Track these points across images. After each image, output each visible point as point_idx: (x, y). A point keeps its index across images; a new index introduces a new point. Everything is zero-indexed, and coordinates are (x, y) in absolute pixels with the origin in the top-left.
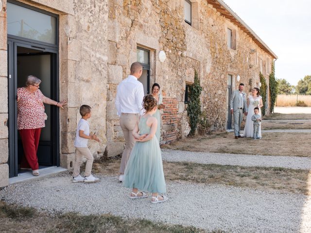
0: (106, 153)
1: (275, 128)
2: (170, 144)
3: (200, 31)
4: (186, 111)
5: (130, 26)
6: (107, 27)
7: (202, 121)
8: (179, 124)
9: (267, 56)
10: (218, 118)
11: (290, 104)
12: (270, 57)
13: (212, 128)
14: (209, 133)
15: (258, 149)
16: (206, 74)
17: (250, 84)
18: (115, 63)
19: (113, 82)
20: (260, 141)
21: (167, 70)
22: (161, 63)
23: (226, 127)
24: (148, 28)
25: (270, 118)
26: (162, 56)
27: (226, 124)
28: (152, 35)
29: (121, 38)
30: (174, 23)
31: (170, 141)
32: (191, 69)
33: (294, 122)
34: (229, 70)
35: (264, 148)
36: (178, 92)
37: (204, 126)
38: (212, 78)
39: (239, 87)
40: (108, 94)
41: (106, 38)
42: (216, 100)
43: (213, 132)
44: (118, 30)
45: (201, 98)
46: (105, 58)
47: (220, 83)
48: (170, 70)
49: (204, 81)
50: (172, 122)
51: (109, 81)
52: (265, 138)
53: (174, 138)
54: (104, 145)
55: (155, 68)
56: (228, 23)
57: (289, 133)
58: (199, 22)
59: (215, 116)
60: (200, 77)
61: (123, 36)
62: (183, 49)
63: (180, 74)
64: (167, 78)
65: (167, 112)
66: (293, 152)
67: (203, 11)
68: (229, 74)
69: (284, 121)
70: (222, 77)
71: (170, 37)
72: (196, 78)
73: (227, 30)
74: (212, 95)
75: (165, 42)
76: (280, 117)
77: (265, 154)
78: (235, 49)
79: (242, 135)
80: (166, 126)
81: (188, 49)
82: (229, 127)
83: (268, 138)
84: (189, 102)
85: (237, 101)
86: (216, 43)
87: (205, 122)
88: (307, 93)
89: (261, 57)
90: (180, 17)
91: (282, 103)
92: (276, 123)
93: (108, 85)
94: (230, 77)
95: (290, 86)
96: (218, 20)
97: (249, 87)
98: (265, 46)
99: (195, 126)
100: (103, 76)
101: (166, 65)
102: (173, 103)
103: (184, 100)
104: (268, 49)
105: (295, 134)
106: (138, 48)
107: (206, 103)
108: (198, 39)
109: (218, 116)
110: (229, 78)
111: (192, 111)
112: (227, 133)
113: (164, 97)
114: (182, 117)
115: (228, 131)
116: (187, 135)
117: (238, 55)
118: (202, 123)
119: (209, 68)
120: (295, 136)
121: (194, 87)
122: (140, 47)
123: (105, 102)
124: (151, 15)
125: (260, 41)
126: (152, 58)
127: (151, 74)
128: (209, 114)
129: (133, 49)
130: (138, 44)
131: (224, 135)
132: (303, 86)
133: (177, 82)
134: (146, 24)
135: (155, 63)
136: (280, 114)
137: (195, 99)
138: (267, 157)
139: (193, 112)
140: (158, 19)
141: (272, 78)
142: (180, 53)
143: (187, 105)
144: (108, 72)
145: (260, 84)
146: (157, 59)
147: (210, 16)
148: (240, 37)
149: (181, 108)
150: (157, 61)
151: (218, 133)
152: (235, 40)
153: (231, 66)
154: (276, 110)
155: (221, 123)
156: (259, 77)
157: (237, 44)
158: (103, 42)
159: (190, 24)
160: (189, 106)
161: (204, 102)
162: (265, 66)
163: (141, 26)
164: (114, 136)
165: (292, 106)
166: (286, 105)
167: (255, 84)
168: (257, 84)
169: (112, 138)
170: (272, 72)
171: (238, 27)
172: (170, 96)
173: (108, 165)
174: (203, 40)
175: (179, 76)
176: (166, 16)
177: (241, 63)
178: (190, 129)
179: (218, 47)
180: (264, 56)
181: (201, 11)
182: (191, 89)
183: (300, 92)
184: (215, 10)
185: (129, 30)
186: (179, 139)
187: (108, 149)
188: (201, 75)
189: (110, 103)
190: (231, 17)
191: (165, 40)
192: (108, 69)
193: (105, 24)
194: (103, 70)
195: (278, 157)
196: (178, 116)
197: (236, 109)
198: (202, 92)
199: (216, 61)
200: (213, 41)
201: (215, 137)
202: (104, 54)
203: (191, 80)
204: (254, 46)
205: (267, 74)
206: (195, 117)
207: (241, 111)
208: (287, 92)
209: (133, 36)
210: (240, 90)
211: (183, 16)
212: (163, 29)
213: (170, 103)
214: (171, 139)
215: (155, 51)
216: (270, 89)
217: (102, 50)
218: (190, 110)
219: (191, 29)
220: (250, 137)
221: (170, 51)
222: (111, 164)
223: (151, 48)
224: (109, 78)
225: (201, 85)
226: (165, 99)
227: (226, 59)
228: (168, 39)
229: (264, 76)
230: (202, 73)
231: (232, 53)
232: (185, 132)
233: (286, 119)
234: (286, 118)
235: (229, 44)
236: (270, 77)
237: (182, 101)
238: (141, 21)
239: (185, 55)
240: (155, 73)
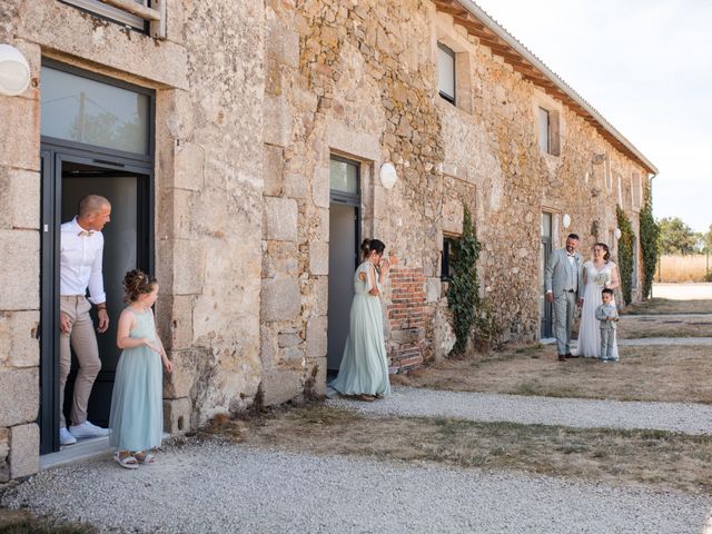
0: (259, 397)
1: (654, 335)
2: (408, 375)
3: (475, 116)
4: (445, 299)
5: (315, 110)
6: (261, 115)
7: (481, 320)
8: (430, 331)
9: (634, 168)
10: (519, 313)
11: (691, 276)
12: (640, 171)
13: (506, 336)
14: (500, 348)
15: (610, 386)
16: (490, 214)
17: (594, 231)
18: (280, 194)
19: (276, 236)
20: (616, 367)
21: (401, 206)
22: (386, 190)
23: (538, 332)
24: (355, 112)
25: (644, 310)
26: (388, 175)
27: (539, 324)
28: (363, 127)
29: (293, 137)
30: (414, 100)
31: (408, 368)
32: (455, 202)
33: (699, 321)
34: (544, 202)
35: (623, 383)
36: (425, 254)
37: (488, 333)
38: (505, 222)
39: (568, 242)
40: (264, 263)
41: (260, 138)
42: (515, 270)
43: (509, 346)
44: (286, 120)
45: (480, 268)
46: (258, 183)
47: (524, 234)
48: (407, 206)
49: (486, 228)
50: (412, 325)
51: (266, 235)
52: (629, 359)
53: (417, 360)
54: (255, 378)
55: (372, 203)
56: (540, 97)
57: (685, 347)
58: (473, 96)
59: (512, 307)
60: (476, 219)
61: (298, 132)
62: (437, 159)
63: (429, 213)
64: (400, 224)
65: (400, 302)
66: (692, 393)
67: (481, 71)
68: (543, 212)
69: (675, 318)
70: (529, 218)
71: (407, 132)
72: (466, 223)
73: (537, 112)
74: (506, 260)
75: (394, 144)
76: (667, 308)
77: (626, 396)
78: (558, 155)
79: (574, 352)
80: (398, 332)
81: (447, 157)
82: (547, 333)
83: (635, 359)
84: (451, 277)
85: (561, 275)
86: (513, 142)
87: (490, 321)
89: (619, 170)
90: (429, 85)
91: (673, 274)
92: (657, 322)
93: (265, 244)
94: (547, 217)
95: (692, 235)
96: (517, 90)
97: (592, 239)
98: (627, 145)
99: (467, 332)
100: (253, 224)
101: (397, 194)
102: (414, 280)
103: (439, 274)
104: (634, 151)
105: (699, 348)
106: (333, 157)
107: (492, 279)
108: (469, 135)
109: (521, 308)
110: (543, 219)
111: (458, 298)
112: (540, 347)
114: (435, 313)
115: (545, 341)
116: (446, 353)
117: (565, 168)
118: (482, 324)
119: (496, 199)
120: (699, 355)
121: (462, 242)
122: (336, 156)
123: (256, 281)
124: (361, 84)
125: (615, 134)
126: (365, 180)
127: (363, 216)
128: (498, 303)
129: (321, 162)
130: (332, 149)
131: (534, 352)
133: (422, 233)
134: (351, 104)
135: (372, 191)
136: (666, 300)
137: (466, 271)
138: (630, 404)
139: (461, 299)
140: (379, 93)
141: (645, 218)
142: (429, 167)
143: (446, 284)
144: (265, 214)
145: (618, 233)
146: (376, 181)
147: (498, 81)
148: (568, 126)
149: (434, 290)
150: (376, 188)
151: (519, 346)
152: (557, 134)
153: (547, 194)
154: (658, 291)
155: (528, 324)
156: (614, 216)
157: (562, 143)
158: (253, 148)
159: (452, 101)
160: (451, 285)
161: (487, 278)
162: (628, 190)
163: (339, 109)
164: (277, 358)
165: (695, 281)
166: (681, 280)
167: (607, 232)
168: (612, 232)
169: (273, 363)
170: (646, 205)
171: (564, 103)
172: (408, 264)
173: (263, 425)
174: (482, 137)
175: (427, 218)
176: (396, 85)
177: (572, 185)
178: (455, 340)
179: (517, 151)
180: (627, 169)
181: (476, 71)
182: (456, 248)
184: (509, 67)
185: (312, 120)
186: (429, 361)
187: (265, 388)
188: (480, 215)
189: (269, 282)
190: (547, 82)
191: (394, 138)
192: (264, 207)
193: (258, 107)
194: (255, 211)
195: (656, 405)
196: (427, 310)
197: (559, 291)
198: (482, 254)
199: (514, 183)
200: (505, 138)
201: (512, 357)
202: (255, 175)
203: (456, 227)
204: (602, 147)
205: (634, 208)
206: (466, 310)
207: (571, 297)
208: (685, 247)
209: (322, 133)
210: (569, 248)
211: (434, 85)
212: (389, 113)
213: (408, 280)
214: (410, 362)
215: (372, 164)
216: (642, 246)
217: (251, 165)
218: (454, 296)
219: (453, 113)
220: (593, 358)
221: (407, 164)
222: (272, 421)
223: (362, 158)
224: (266, 228)
225: (480, 238)
226: (396, 271)
227: (536, 177)
228: (401, 137)
229: (627, 213)
230: (481, 210)
231: (552, 164)
232: (443, 345)
233: (680, 313)
234: (681, 309)
235: (542, 143)
236: (641, 215)
237: (434, 275)
238: (339, 98)
239: (441, 170)
240: (372, 212)
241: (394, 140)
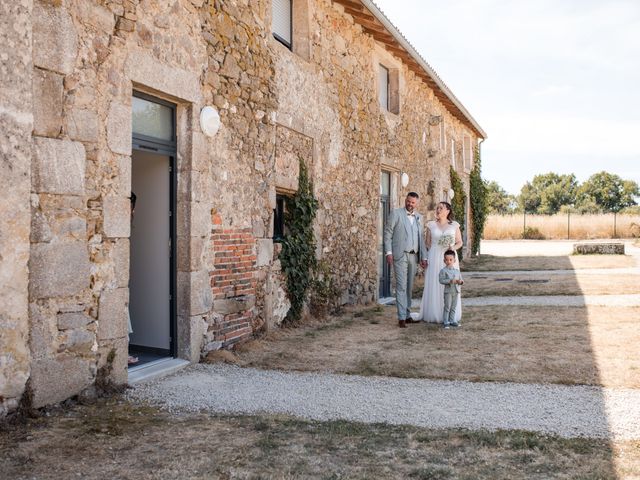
0: (27, 397)
1: (488, 294)
2: (234, 349)
3: (313, 65)
4: (278, 262)
5: (110, 32)
6: (29, 28)
7: (318, 284)
8: (260, 300)
9: (464, 131)
10: (358, 274)
11: (510, 234)
12: (471, 135)
13: (344, 299)
14: (338, 312)
16: (328, 170)
17: (431, 191)
18: (59, 134)
19: (53, 189)
21: (226, 157)
22: (207, 138)
23: (377, 293)
24: (167, 42)
25: (474, 267)
26: (210, 120)
27: (377, 285)
28: (179, 62)
29: (80, 64)
30: (243, 37)
31: (234, 341)
32: (290, 156)
33: (527, 278)
34: (383, 160)
36: (254, 212)
37: (325, 296)
38: (344, 180)
39: (407, 201)
40: (33, 223)
41: (27, 59)
42: (354, 230)
43: (347, 308)
44: (68, 41)
45: (317, 228)
46: (25, 119)
47: (363, 191)
48: (234, 157)
49: (323, 185)
50: (239, 292)
51: (37, 186)
53: (246, 331)
54: (21, 374)
55: (189, 152)
56: (380, 53)
58: (311, 42)
59: (350, 268)
60: (313, 175)
61: (86, 57)
62: (269, 106)
63: (260, 167)
64: (225, 177)
65: (224, 267)
67: (320, 17)
68: (383, 171)
69: (505, 275)
70: (368, 175)
71: (234, 72)
72: (302, 179)
73: (377, 68)
74: (344, 219)
75: (218, 85)
76: (494, 265)
77: (478, 377)
78: (397, 113)
80: (222, 301)
81: (281, 105)
82: (385, 292)
83: (478, 325)
84: (285, 238)
85: (402, 236)
86: (353, 96)
87: (328, 284)
88: (539, 209)
89: (452, 132)
90: (261, 24)
91: (494, 232)
92: (489, 279)
93: (36, 199)
94: (386, 176)
95: (506, 196)
96: (357, 43)
97: (428, 198)
98: (462, 110)
99: (302, 297)
100: (16, 171)
101: (221, 143)
102: (242, 241)
103: (271, 234)
104: (467, 116)
106: (136, 94)
107: (330, 239)
108: (307, 84)
109: (360, 269)
110: (383, 177)
111: (292, 260)
112: (379, 309)
113: (215, 227)
114: (267, 277)
115: (383, 302)
116: (279, 321)
117: (403, 127)
118: (319, 286)
119: (335, 155)
121: (297, 200)
122: (141, 92)
123: (22, 247)
125: (450, 97)
126: (182, 125)
127: (179, 167)
128: (336, 265)
129: (119, 98)
130: (135, 84)
131: (372, 316)
132: (532, 197)
133: (252, 189)
134: (162, 32)
135: (190, 138)
136: (493, 257)
137: (302, 231)
139: (296, 262)
140: (199, 23)
141: (475, 179)
142: (260, 115)
143: (280, 245)
144: (35, 159)
145: (451, 193)
146: (194, 127)
147: (338, 31)
148: (407, 85)
149: (265, 253)
150: (196, 135)
151: (358, 309)
152: (397, 92)
153: (387, 152)
154: (487, 248)
155: (366, 286)
156: (448, 177)
157: (402, 103)
158: (17, 71)
159: (290, 47)
160: (285, 247)
161: (324, 237)
162: (460, 153)
163: (146, 35)
164: (56, 344)
165: (513, 238)
167: (441, 192)
168: (446, 192)
169: (49, 351)
170: (476, 168)
171: (404, 62)
172: (235, 223)
174: (321, 87)
175: (258, 172)
176: (221, 16)
177: (411, 144)
178: (289, 306)
179: (357, 106)
180: (459, 132)
181: (315, 16)
182: (292, 206)
183: (526, 209)
184: (349, 17)
185: (106, 43)
186: (259, 332)
187: (37, 384)
188: (317, 170)
189: (41, 248)
190: (387, 36)
191: (217, 78)
192: (33, 150)
193: (23, 17)
194: (19, 154)
196: (257, 274)
197: (400, 253)
198: (319, 212)
199: (353, 139)
200: (345, 92)
201: (349, 323)
202: (18, 107)
203: (291, 183)
204: (438, 109)
205: (465, 170)
206: (301, 274)
207: (412, 258)
208: (501, 209)
209: (121, 61)
210: (408, 207)
211: (268, 23)
212: (211, 49)
213: (234, 242)
214: (236, 334)
215: (189, 106)
216: (471, 203)
217: (14, 93)
218: (289, 259)
219: (289, 59)
221: (234, 109)
222: (43, 431)
223: (176, 98)
224: (38, 177)
225: (317, 195)
226: (219, 231)
227: (376, 134)
228: (227, 78)
229: (460, 174)
230: (318, 166)
231: (391, 122)
232: (275, 313)
234: (508, 266)
235: (382, 99)
236: (471, 177)
237: (266, 235)
238: (146, 22)
239: (274, 120)
240: (190, 163)
241: (217, 80)
